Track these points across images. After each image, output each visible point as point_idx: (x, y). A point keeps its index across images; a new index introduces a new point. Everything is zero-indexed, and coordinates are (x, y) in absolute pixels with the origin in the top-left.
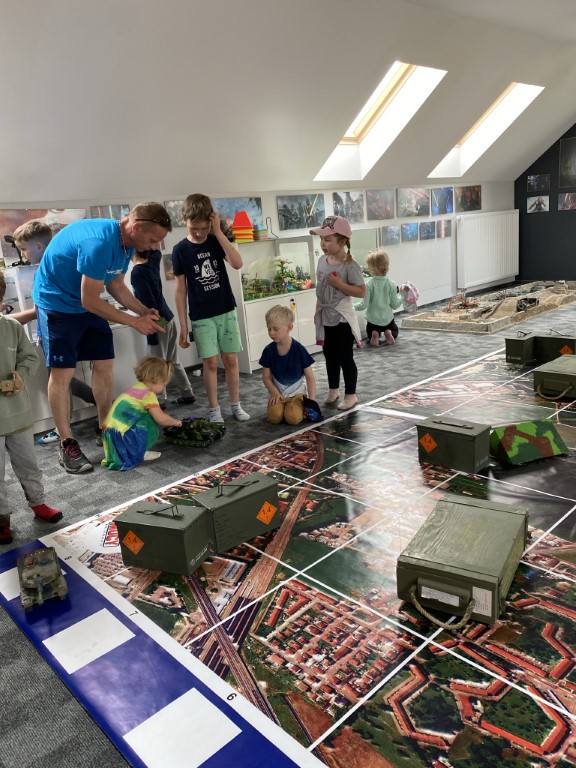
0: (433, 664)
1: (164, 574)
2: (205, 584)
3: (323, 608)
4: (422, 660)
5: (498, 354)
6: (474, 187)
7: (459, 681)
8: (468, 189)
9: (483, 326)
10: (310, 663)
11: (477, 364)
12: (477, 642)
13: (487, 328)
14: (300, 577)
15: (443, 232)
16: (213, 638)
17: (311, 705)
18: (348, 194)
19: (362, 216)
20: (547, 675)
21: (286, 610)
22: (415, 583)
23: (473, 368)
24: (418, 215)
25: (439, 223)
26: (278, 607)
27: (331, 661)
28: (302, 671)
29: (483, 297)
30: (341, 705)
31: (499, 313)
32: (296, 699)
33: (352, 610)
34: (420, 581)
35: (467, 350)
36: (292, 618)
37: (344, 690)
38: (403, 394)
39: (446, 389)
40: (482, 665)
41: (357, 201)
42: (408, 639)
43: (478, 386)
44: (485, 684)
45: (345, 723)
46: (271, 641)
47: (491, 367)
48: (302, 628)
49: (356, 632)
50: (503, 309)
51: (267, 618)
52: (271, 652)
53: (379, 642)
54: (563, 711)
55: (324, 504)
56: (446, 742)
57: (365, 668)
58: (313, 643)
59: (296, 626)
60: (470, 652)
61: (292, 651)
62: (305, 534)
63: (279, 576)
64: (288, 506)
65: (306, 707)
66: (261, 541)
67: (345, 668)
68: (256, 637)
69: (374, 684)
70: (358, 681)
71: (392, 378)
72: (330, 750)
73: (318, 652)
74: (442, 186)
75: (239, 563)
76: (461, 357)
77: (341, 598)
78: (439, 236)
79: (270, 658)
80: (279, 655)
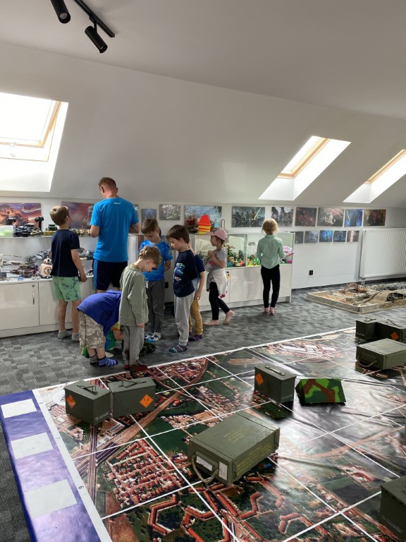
0: (185, 497)
1: (82, 422)
2: (99, 431)
3: (149, 457)
4: (181, 494)
7: (192, 508)
8: (375, 211)
9: (356, 308)
10: (125, 482)
11: (336, 334)
12: (214, 492)
13: (360, 310)
14: (148, 439)
16: (88, 459)
17: (115, 501)
20: (237, 516)
21: (130, 453)
26: (127, 451)
27: (136, 483)
28: (120, 484)
30: (128, 504)
32: (110, 496)
33: (162, 461)
36: (131, 458)
37: (134, 498)
38: (275, 345)
40: (209, 503)
42: (180, 482)
44: (203, 512)
45: (125, 512)
46: (114, 467)
48: (133, 464)
49: (158, 473)
51: (119, 455)
52: (111, 472)
53: (165, 480)
54: (232, 534)
55: (185, 403)
56: (166, 532)
57: (151, 490)
58: (133, 473)
59: (131, 463)
60: (207, 496)
61: (121, 474)
62: (164, 417)
63: (138, 436)
64: (165, 400)
65: (111, 501)
66: (139, 416)
67: (141, 488)
68: (108, 463)
69: (150, 498)
70: (144, 495)
72: (111, 521)
73: (133, 477)
75: (121, 425)
77: (161, 454)
79: (109, 475)
80: (114, 474)
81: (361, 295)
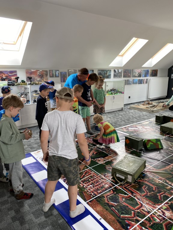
0: (116, 190)
3: (94, 176)
4: (114, 189)
5: (153, 119)
6: (156, 70)
7: (121, 194)
8: (154, 70)
9: (152, 111)
10: (89, 187)
11: (147, 121)
12: (127, 187)
13: (153, 111)
14: (90, 169)
15: (145, 82)
17: (88, 195)
18: (118, 70)
19: (121, 76)
20: (141, 196)
21: (85, 175)
22: (115, 173)
23: (145, 122)
24: (138, 77)
25: (144, 79)
27: (94, 187)
28: (87, 188)
29: (154, 102)
30: (94, 195)
31: (157, 107)
32: (85, 193)
33: (100, 177)
34: (116, 172)
35: (146, 117)
36: (87, 177)
37: (95, 193)
38: (125, 127)
39: (137, 127)
40: (127, 192)
41: (121, 72)
42: (112, 185)
43: (145, 127)
44: (126, 196)
45: (94, 199)
46: (81, 181)
47: (151, 123)
48: (89, 179)
49: (100, 182)
50: (159, 106)
51: (81, 176)
52: (81, 183)
53: (105, 184)
55: (99, 153)
56: (115, 205)
57: (101, 189)
58: (90, 183)
59: (87, 179)
60: (125, 189)
61: (86, 184)
62: (93, 159)
63: (85, 168)
65: (86, 195)
66: (82, 160)
67: (96, 188)
69: (102, 192)
70: (99, 191)
71: (123, 123)
72: (90, 203)
73: (91, 185)
74: (146, 69)
76: (143, 119)
77: (99, 175)
78: (144, 83)
79: (80, 184)
80: (83, 184)
81: (151, 105)
